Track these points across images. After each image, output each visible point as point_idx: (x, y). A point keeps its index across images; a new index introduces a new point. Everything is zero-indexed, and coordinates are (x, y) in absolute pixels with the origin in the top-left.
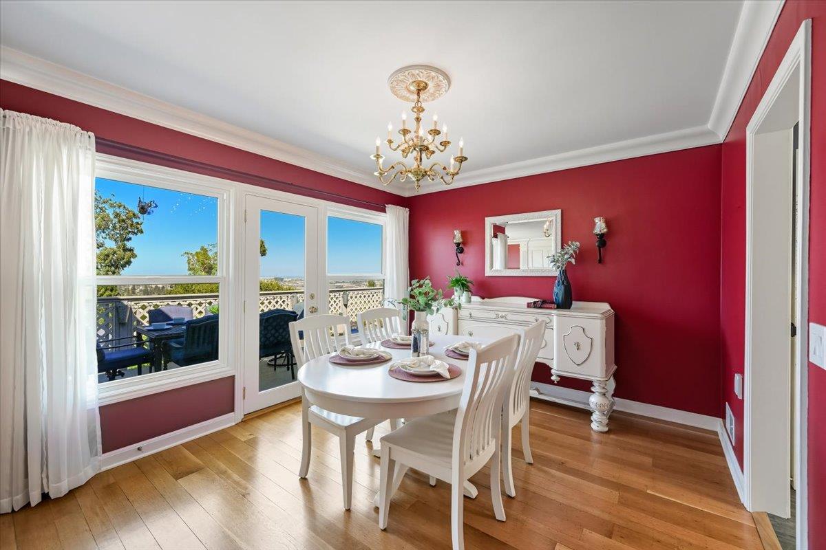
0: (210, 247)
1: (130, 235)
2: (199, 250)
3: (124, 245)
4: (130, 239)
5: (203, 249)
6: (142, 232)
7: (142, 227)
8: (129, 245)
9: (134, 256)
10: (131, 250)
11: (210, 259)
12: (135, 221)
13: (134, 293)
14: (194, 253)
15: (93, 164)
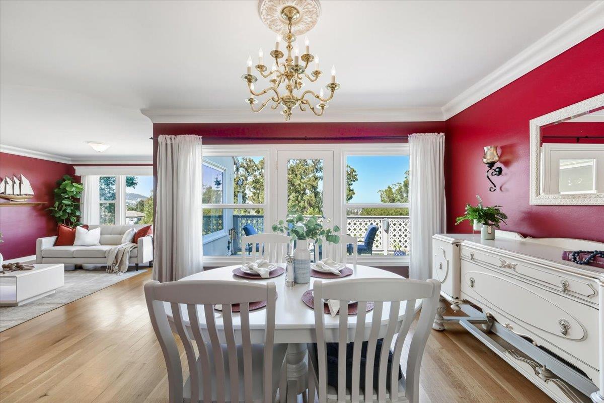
0: (393, 186)
1: (352, 182)
2: (387, 189)
3: (349, 188)
4: (352, 184)
5: (389, 187)
6: (357, 180)
7: (357, 177)
8: (352, 187)
9: (354, 193)
10: (352, 190)
11: (393, 194)
12: (354, 174)
13: (357, 214)
14: (384, 191)
15: (202, 150)
